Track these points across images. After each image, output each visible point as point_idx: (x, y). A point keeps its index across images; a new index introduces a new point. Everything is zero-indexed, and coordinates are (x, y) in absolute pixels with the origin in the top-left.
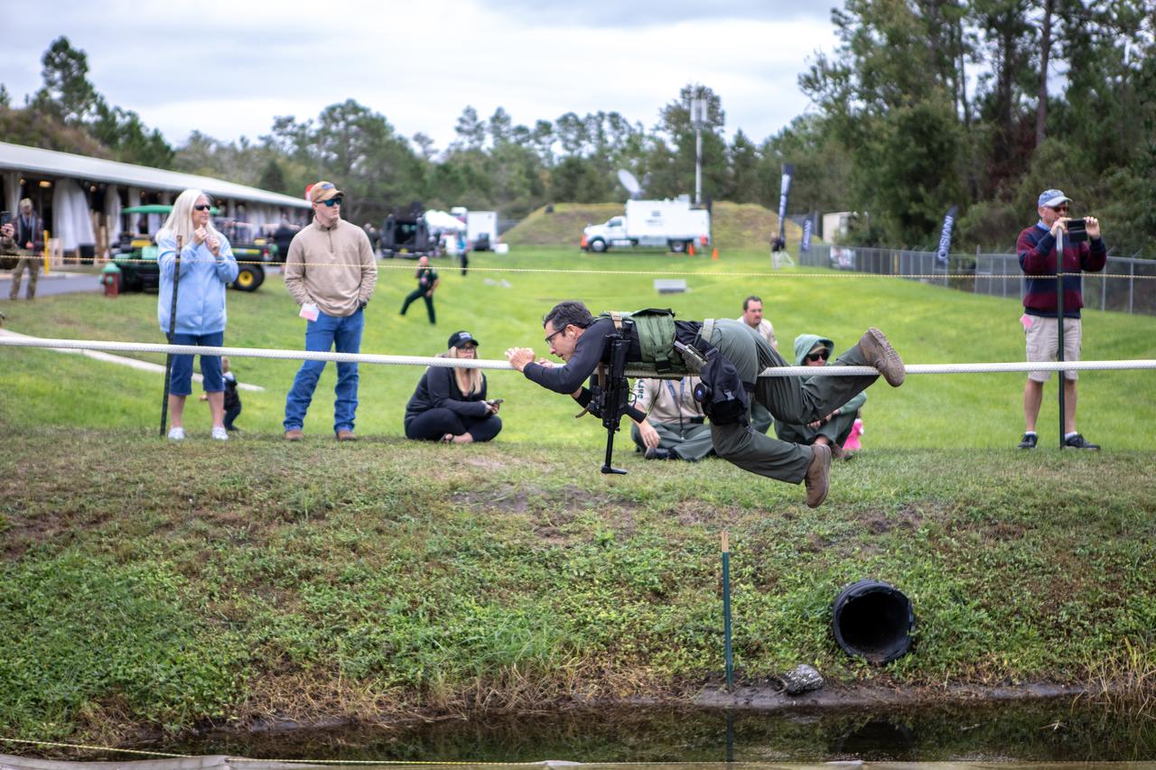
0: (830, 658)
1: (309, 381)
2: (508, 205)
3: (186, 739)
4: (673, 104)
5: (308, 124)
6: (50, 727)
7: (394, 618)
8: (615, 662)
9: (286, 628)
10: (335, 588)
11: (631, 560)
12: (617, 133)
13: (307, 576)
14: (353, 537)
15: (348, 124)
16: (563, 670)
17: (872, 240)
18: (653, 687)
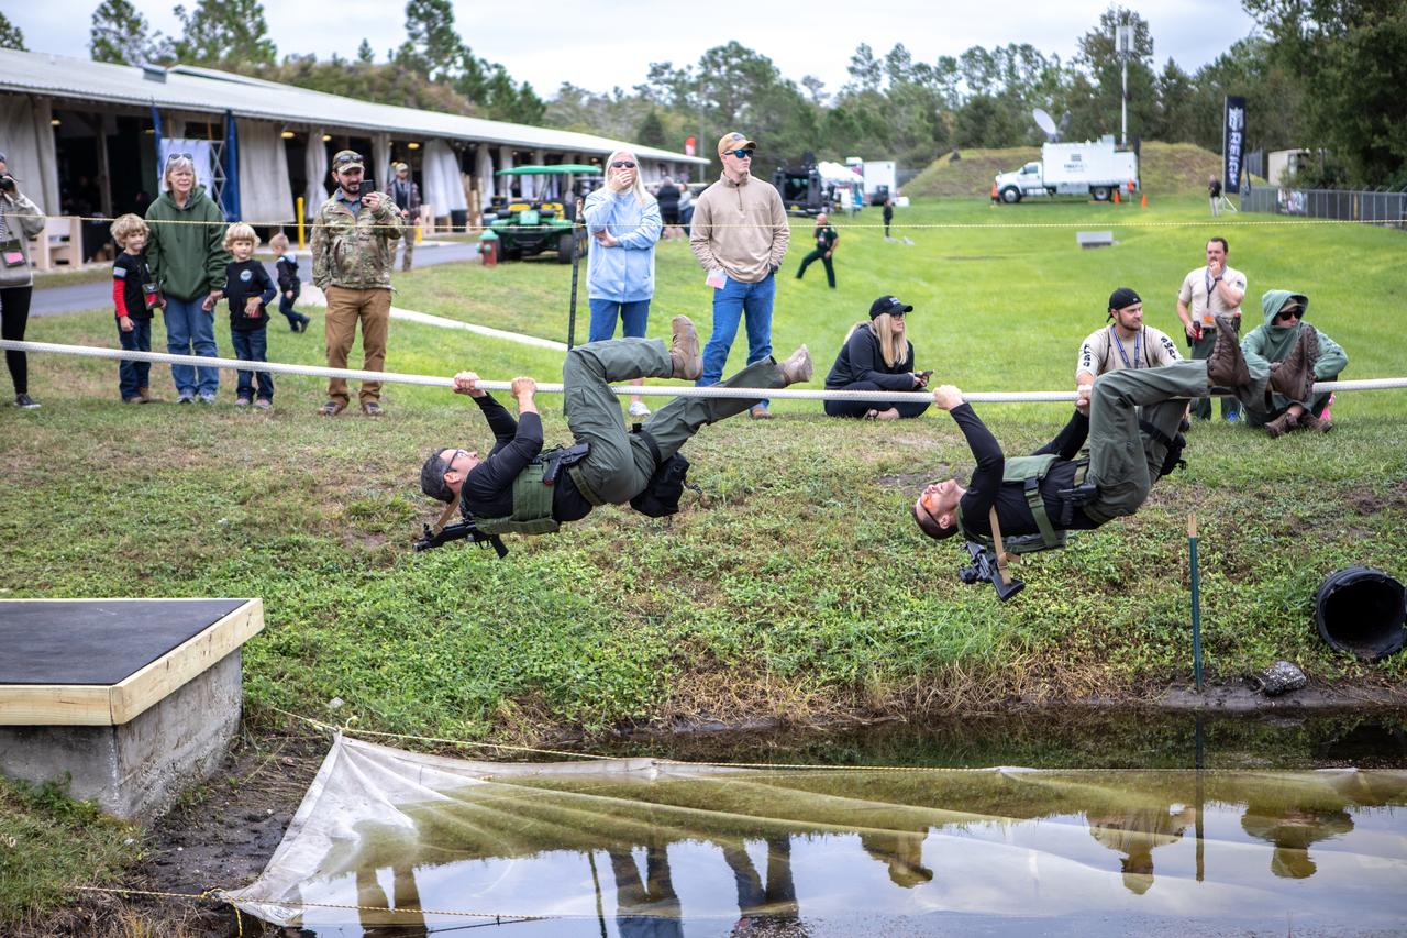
0: (1314, 654)
1: (718, 355)
2: (907, 153)
3: (608, 741)
4: (1094, 33)
5: (686, 70)
6: (468, 726)
7: (824, 612)
8: (1068, 659)
9: (708, 623)
10: (759, 579)
11: (1084, 547)
12: (1030, 68)
13: (728, 566)
14: (775, 524)
15: (732, 68)
16: (1010, 668)
17: (1327, 180)
18: (1111, 686)
